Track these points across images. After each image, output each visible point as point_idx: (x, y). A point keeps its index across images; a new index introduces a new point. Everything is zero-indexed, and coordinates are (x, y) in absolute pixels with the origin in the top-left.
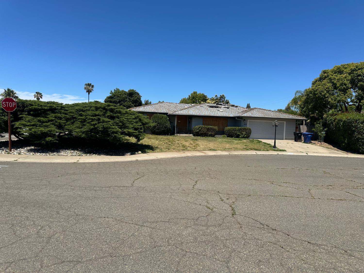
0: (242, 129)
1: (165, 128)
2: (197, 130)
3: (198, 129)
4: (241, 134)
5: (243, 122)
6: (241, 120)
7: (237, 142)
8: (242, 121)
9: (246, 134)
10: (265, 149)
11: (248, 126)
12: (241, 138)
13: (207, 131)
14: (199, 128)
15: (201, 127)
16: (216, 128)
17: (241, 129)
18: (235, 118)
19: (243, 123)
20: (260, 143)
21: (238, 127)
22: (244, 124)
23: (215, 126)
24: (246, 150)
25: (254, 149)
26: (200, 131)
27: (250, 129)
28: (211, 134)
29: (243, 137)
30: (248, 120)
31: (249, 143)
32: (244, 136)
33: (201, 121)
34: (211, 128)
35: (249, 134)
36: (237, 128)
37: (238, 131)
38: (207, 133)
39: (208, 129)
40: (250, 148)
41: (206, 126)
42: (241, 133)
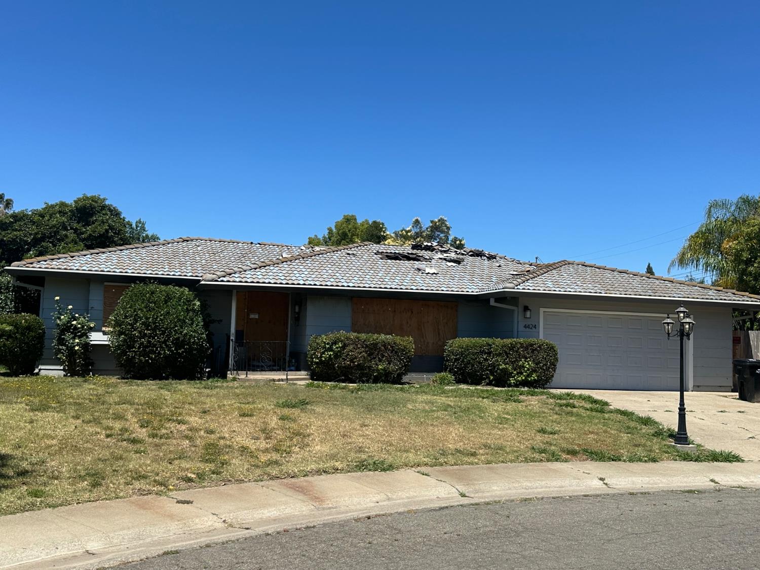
0: (519, 346)
1: (178, 344)
2: (323, 353)
3: (330, 349)
4: (515, 370)
5: (521, 317)
6: (513, 311)
7: (500, 409)
8: (518, 311)
9: (534, 371)
10: (640, 452)
11: (542, 336)
12: (516, 385)
13: (369, 355)
14: (335, 343)
15: (342, 341)
16: (407, 342)
17: (512, 347)
18: (489, 301)
19: (519, 321)
20: (602, 411)
21: (502, 339)
22: (525, 327)
23: (402, 332)
24: (548, 460)
25: (585, 451)
26: (337, 356)
27: (552, 348)
28: (384, 369)
29: (524, 383)
30: (542, 310)
31: (556, 416)
32: (528, 376)
33: (344, 312)
34: (384, 346)
35: (548, 369)
36: (498, 341)
37: (499, 355)
38: (370, 367)
39: (373, 350)
40: (564, 445)
41: (363, 336)
42: (513, 363)
